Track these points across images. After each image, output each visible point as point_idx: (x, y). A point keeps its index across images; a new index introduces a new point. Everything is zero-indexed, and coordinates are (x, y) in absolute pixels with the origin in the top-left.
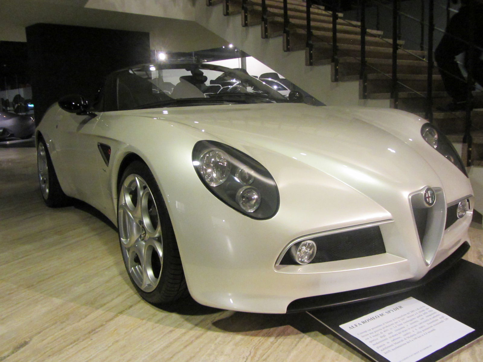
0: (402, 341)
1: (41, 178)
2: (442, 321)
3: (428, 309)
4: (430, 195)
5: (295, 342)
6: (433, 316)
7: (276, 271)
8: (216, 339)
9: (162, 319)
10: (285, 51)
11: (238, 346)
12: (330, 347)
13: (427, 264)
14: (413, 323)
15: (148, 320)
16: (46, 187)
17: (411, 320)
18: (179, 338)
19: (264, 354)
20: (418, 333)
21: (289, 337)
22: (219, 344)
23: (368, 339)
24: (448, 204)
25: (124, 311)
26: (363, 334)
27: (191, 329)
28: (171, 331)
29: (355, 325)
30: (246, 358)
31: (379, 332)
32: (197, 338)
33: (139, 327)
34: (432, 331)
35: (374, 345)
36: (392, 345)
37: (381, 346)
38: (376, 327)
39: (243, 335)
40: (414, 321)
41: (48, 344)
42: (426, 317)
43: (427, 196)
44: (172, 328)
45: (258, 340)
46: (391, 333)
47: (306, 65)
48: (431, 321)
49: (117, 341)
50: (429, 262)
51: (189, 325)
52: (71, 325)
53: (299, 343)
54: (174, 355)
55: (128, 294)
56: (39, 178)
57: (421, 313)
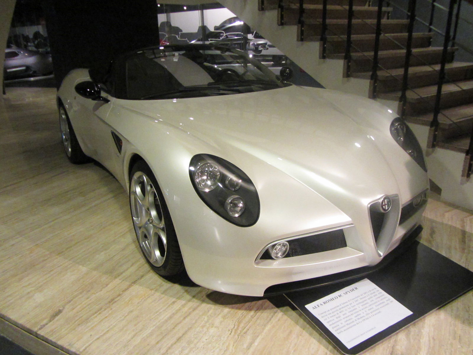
0: (353, 322)
1: (64, 137)
2: (388, 304)
3: (378, 291)
4: (386, 203)
5: (270, 317)
6: (381, 298)
7: (255, 266)
8: (209, 311)
9: (167, 289)
10: (279, 25)
11: (226, 319)
12: (297, 323)
13: (380, 256)
14: (364, 305)
15: (156, 291)
16: (69, 147)
17: (363, 302)
18: (180, 310)
19: (245, 328)
20: (367, 314)
21: (265, 311)
22: (211, 316)
23: (326, 319)
24: (403, 205)
25: (137, 281)
26: (323, 315)
27: (189, 301)
28: (174, 302)
29: (317, 305)
30: (231, 330)
31: (335, 313)
32: (194, 310)
33: (149, 297)
34: (379, 313)
35: (330, 325)
36: (344, 326)
37: (335, 327)
38: (334, 308)
39: (230, 308)
40: (365, 302)
41: (77, 313)
42: (376, 299)
43: (384, 204)
44: (174, 300)
45: (241, 313)
46: (345, 314)
47: (298, 40)
48: (379, 303)
49: (132, 312)
50: (382, 254)
51: (188, 297)
52: (95, 294)
53: (274, 317)
54: (176, 326)
55: (140, 263)
56: (62, 137)
57: (372, 295)
